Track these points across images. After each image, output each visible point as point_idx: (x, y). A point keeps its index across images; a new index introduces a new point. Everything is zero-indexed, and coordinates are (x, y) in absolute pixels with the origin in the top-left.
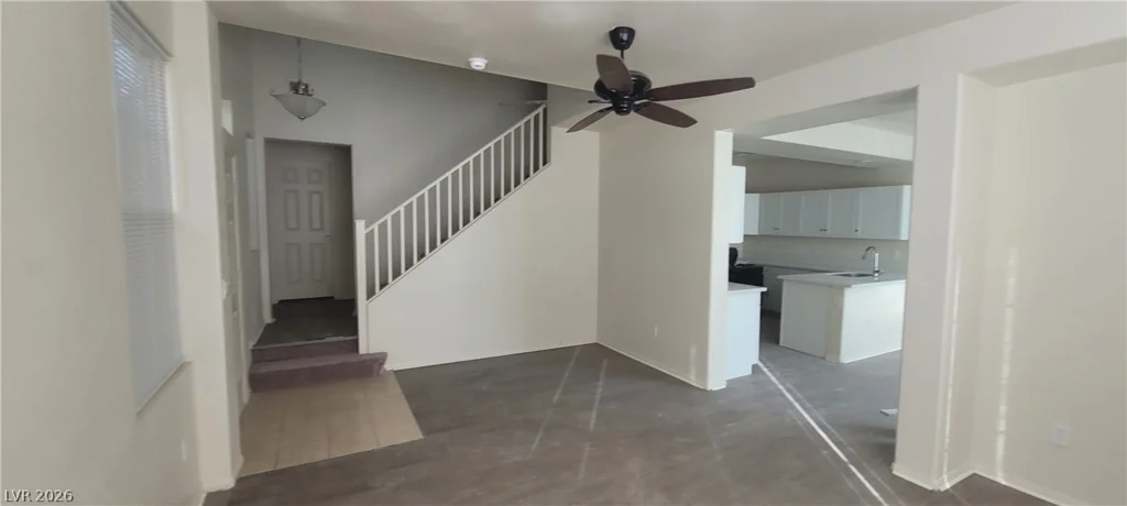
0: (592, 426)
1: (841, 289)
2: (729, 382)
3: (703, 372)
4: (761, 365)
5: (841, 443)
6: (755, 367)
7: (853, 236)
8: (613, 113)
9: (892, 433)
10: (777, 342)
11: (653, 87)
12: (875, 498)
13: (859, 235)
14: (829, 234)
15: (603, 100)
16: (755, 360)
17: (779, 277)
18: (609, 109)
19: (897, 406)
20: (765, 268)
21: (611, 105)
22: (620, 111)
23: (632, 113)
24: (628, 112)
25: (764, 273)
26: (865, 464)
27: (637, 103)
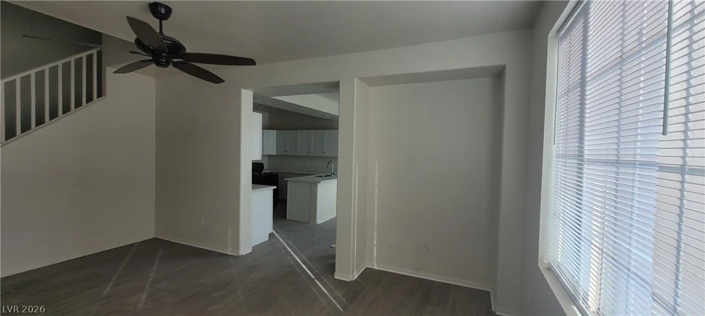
0: (141, 305)
1: (316, 184)
2: (254, 248)
3: (236, 245)
4: (274, 232)
5: (312, 268)
6: (271, 235)
7: (323, 155)
8: (154, 65)
9: (334, 257)
10: (285, 217)
11: (187, 51)
12: (325, 294)
13: (326, 155)
14: (312, 154)
15: (143, 53)
16: (271, 230)
17: (285, 179)
18: (150, 61)
19: (335, 243)
20: (279, 175)
21: (151, 58)
22: (158, 64)
23: (171, 66)
24: (166, 65)
25: (279, 177)
26: (323, 277)
27: (175, 60)
